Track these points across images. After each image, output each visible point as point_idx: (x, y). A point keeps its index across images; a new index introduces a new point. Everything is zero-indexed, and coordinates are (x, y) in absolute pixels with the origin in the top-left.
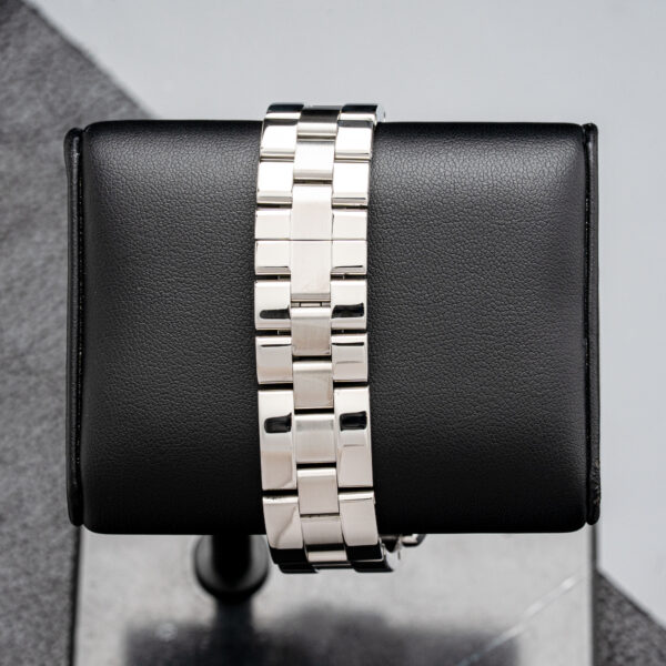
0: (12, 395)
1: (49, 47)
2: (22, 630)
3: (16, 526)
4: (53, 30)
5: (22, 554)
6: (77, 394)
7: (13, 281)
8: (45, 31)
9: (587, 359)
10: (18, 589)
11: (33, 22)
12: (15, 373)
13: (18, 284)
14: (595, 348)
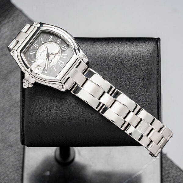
0: (15, 113)
1: (25, 20)
2: (17, 176)
3: (16, 148)
4: (26, 16)
5: (17, 155)
6: (23, 110)
7: (15, 83)
8: (23, 17)
9: (158, 100)
10: (16, 165)
11: (20, 14)
12: (16, 107)
13: (16, 83)
14: (160, 97)
